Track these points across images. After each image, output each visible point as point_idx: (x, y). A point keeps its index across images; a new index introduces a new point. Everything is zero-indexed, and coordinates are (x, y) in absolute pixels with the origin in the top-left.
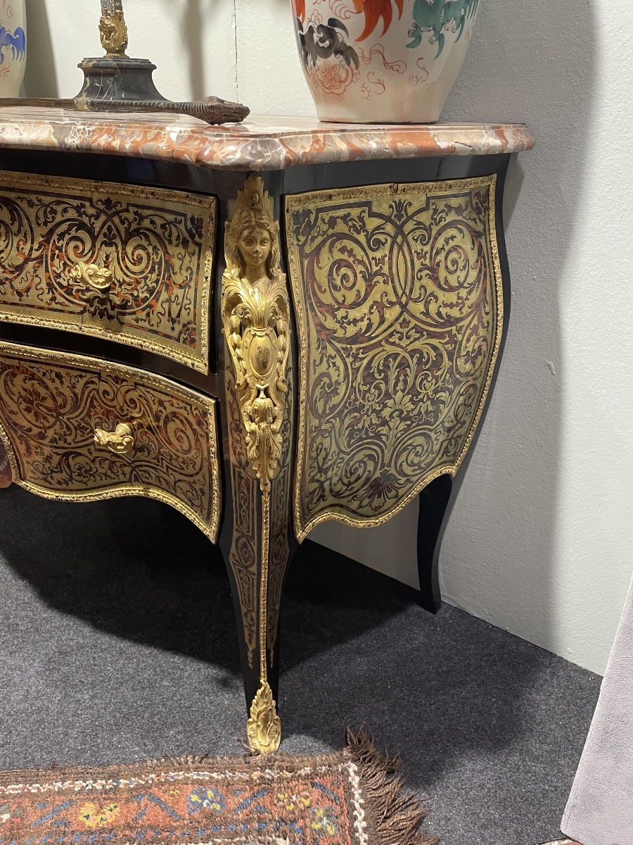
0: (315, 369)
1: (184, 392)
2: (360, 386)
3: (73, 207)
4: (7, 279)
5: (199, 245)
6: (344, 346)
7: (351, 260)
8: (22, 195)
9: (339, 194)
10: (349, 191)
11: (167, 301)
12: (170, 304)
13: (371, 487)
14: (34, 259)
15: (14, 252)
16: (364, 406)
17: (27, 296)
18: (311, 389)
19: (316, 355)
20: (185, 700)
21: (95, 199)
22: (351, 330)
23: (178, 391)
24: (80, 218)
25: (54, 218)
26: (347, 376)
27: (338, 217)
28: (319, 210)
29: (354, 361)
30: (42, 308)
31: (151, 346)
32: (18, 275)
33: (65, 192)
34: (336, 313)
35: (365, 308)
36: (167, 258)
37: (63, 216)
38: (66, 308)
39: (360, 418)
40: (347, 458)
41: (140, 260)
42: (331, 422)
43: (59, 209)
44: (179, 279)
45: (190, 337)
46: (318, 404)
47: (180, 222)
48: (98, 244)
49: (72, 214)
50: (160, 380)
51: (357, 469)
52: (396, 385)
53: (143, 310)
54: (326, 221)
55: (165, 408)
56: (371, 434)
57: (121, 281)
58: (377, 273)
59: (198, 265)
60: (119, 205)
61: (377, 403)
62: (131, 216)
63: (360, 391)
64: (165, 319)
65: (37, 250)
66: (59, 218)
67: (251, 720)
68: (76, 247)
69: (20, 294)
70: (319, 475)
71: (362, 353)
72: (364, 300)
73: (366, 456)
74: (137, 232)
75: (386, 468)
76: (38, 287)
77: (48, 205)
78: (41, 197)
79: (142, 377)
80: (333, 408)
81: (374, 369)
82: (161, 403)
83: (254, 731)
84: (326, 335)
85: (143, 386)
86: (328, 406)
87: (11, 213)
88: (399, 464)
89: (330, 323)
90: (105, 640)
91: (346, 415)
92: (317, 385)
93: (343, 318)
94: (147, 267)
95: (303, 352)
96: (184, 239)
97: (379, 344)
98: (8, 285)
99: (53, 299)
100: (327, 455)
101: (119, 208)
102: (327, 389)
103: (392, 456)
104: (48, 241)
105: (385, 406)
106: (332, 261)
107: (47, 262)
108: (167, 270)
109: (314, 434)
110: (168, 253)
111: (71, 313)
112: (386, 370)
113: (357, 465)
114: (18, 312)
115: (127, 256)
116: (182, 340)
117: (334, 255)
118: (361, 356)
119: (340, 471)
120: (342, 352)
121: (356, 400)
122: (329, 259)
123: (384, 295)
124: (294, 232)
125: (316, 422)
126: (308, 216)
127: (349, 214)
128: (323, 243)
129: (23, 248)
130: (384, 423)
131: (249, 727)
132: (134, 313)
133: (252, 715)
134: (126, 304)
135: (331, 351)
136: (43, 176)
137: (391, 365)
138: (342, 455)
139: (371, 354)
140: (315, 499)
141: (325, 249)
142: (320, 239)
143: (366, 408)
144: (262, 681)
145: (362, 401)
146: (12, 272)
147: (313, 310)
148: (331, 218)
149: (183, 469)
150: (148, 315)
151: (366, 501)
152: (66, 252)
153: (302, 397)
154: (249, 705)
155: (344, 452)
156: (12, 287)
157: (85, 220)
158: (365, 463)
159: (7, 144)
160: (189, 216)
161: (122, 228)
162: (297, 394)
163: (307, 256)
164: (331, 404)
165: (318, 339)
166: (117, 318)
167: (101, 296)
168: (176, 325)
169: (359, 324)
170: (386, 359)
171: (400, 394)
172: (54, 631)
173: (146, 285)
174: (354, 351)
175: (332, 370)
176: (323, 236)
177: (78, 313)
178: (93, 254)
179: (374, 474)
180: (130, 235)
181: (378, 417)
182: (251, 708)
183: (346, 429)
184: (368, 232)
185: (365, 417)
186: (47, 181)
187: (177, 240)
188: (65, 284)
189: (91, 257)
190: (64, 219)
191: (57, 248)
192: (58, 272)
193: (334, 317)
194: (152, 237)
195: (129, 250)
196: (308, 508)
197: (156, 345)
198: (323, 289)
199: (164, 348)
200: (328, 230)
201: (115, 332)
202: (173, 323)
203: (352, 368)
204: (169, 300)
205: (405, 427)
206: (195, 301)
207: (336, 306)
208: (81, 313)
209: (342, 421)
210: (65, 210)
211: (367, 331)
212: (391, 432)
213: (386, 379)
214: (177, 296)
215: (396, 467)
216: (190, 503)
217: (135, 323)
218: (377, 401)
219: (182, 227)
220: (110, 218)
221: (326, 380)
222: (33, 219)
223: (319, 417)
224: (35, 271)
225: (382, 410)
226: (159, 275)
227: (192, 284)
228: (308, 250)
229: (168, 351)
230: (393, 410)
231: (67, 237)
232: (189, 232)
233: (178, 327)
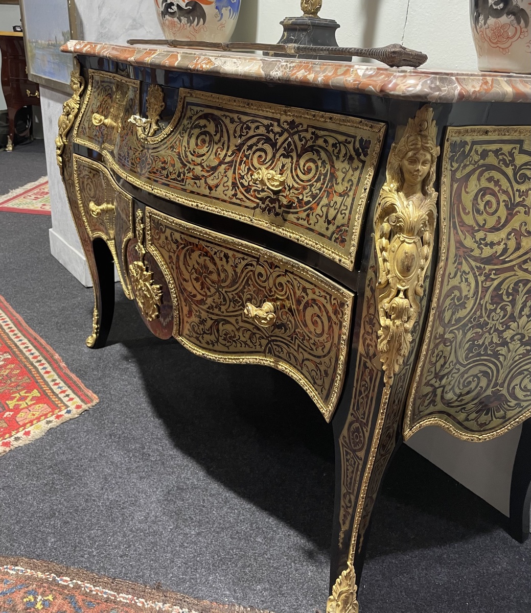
0: (449, 281)
1: (327, 283)
2: (487, 305)
3: (264, 126)
4: (203, 176)
5: (364, 162)
6: (478, 265)
7: (496, 189)
8: (227, 114)
9: (495, 131)
10: (504, 129)
11: (326, 205)
12: (328, 209)
13: (481, 403)
14: (226, 163)
15: (213, 156)
16: (488, 324)
17: (216, 190)
18: (442, 299)
19: (451, 268)
20: (274, 560)
21: (282, 121)
22: (487, 252)
23: (322, 281)
24: (267, 134)
25: (247, 133)
26: (476, 292)
27: (490, 151)
28: (474, 143)
29: (486, 280)
30: (225, 201)
31: (306, 241)
32: (212, 174)
33: (260, 113)
34: (475, 234)
35: (503, 234)
36: (332, 171)
37: (255, 132)
38: (243, 203)
39: (482, 335)
40: (462, 369)
41: (309, 170)
42: (454, 333)
43: (253, 126)
44: (340, 188)
45: (342, 237)
46: (446, 314)
47: (349, 143)
48: (278, 155)
49: (262, 130)
50: (308, 270)
51: (470, 383)
52: (522, 310)
53: (305, 211)
54: (479, 153)
55: (307, 295)
56: (489, 352)
57: (291, 186)
58: (519, 204)
59: (359, 179)
60: (301, 126)
61: (501, 323)
62: (308, 135)
63: (486, 309)
64: (321, 220)
65: (229, 156)
66: (251, 133)
67: (331, 597)
68: (260, 157)
69: (210, 189)
70: (434, 380)
71: (495, 274)
72: (504, 226)
73: (481, 372)
74: (311, 149)
75: (498, 387)
76: (225, 185)
77: (245, 123)
78: (241, 116)
79: (293, 266)
80: (459, 320)
81: (503, 291)
82: (304, 290)
83: (333, 608)
84: (464, 252)
85: (292, 273)
86: (454, 318)
87: (216, 126)
88: (512, 386)
89: (469, 242)
90: (215, 487)
91: (470, 329)
92: (448, 296)
93: (481, 239)
94: (314, 177)
95: (442, 264)
96: (351, 156)
97: (511, 269)
98: (203, 181)
99: (235, 195)
100: (445, 363)
101: (300, 128)
102: (456, 301)
103: (506, 377)
104: (239, 150)
105: (508, 328)
106: (478, 188)
107: (235, 166)
108: (331, 180)
109: (438, 341)
110: (334, 167)
111: (246, 207)
112: (515, 293)
113: (470, 379)
114: (206, 202)
115: (299, 167)
116: (333, 239)
117: (481, 183)
118: (492, 276)
119: (454, 381)
120: (476, 270)
121: (481, 316)
122: (476, 186)
123: (523, 224)
124: (449, 159)
125: (440, 330)
126: (464, 147)
127: (501, 149)
128: (474, 171)
129: (219, 154)
130: (505, 343)
131: (329, 604)
132: (297, 213)
133: (334, 593)
134: (291, 205)
135: (465, 267)
136: (246, 100)
137: (520, 289)
138: (458, 366)
139: (503, 276)
140: (427, 402)
141: (474, 178)
142: (471, 168)
143: (489, 326)
144: (348, 563)
145: (486, 319)
146: (208, 171)
147: (455, 228)
148: (484, 150)
149: (312, 349)
150: (308, 215)
151: (473, 416)
152: (252, 159)
153: (434, 305)
154: (333, 582)
155: (461, 364)
156: (206, 182)
157: (271, 136)
158: (479, 379)
159: (226, 74)
160: (358, 138)
161: (299, 145)
162: (430, 301)
163: (457, 180)
164: (458, 315)
165: (456, 255)
166: (282, 215)
167: (272, 196)
168: (331, 226)
169: (495, 247)
170: (516, 284)
171: (524, 319)
172: (176, 468)
173: (311, 191)
174: (487, 271)
175: (463, 285)
176: (474, 165)
177: (252, 208)
178: (272, 163)
179: (485, 391)
180: (305, 150)
181: (499, 337)
182: (334, 587)
183: (467, 342)
184: (516, 167)
185: (487, 334)
186: (248, 105)
187: (344, 157)
188: (246, 184)
189: (271, 165)
190: (255, 134)
191: (245, 156)
192: (243, 174)
193: (474, 237)
194: (323, 154)
195: (302, 162)
196: (418, 409)
197: (310, 240)
198: (467, 211)
199: (317, 244)
200: (479, 161)
201: (278, 226)
202: (328, 224)
203: (482, 287)
204: (328, 205)
205: (525, 351)
206: (351, 208)
207: (477, 228)
208: (254, 208)
209: (465, 334)
210: (257, 128)
211: (502, 255)
212: (510, 354)
213: (513, 303)
214: (336, 202)
215: (508, 389)
216: (312, 382)
217: (295, 221)
218: (501, 321)
219: (351, 147)
220: (291, 135)
221: (457, 293)
222: (231, 132)
223: (445, 326)
224: (225, 172)
225: (504, 331)
226: (323, 184)
227: (351, 194)
228: (458, 175)
229: (320, 247)
230: (515, 333)
231: (254, 148)
232: (356, 151)
233: (332, 228)
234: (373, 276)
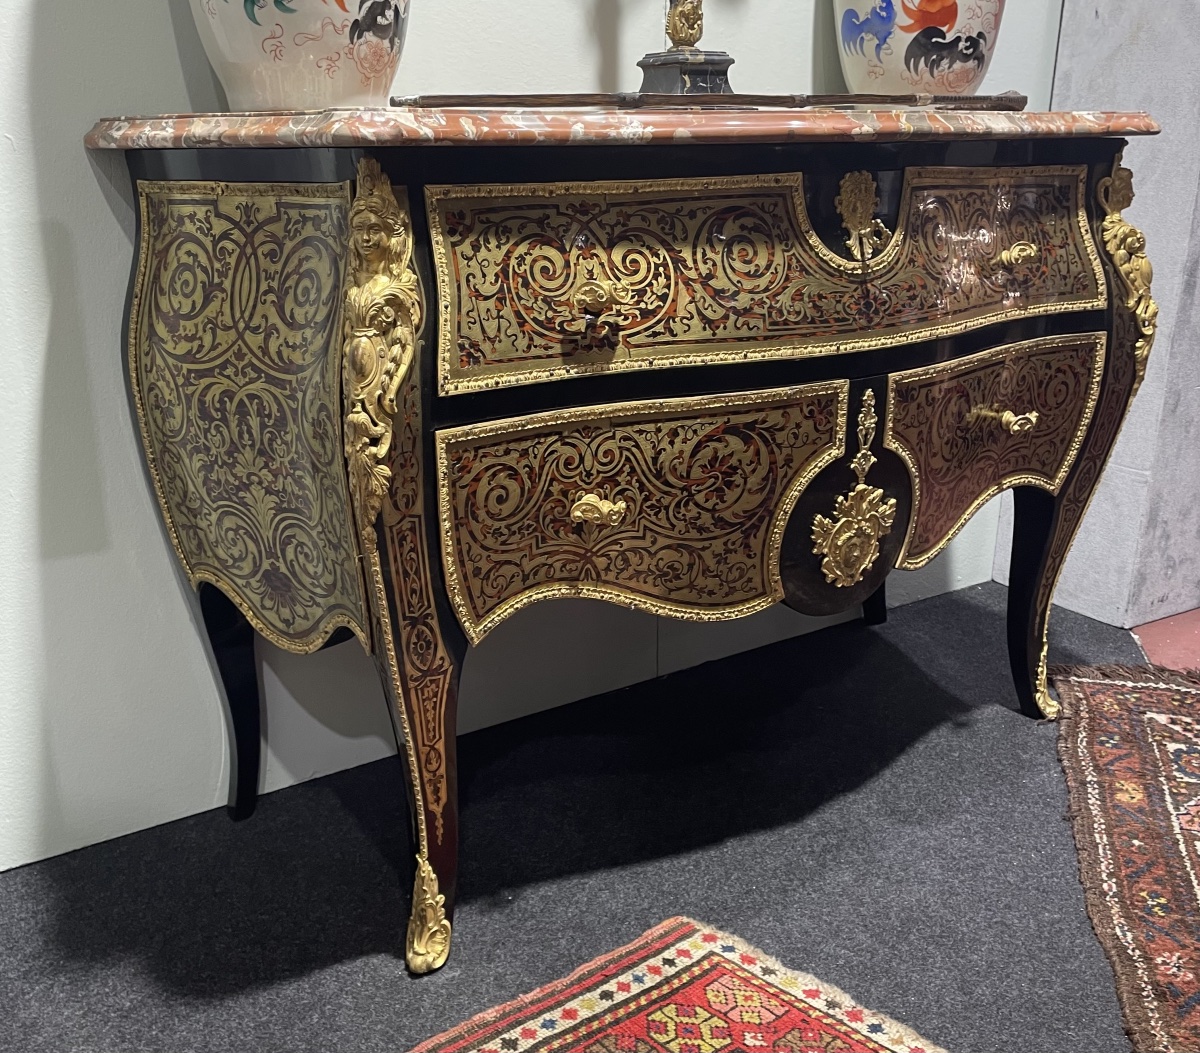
1: (1076, 339)
3: (979, 197)
5: (1068, 208)
8: (951, 191)
12: (1058, 264)
17: (972, 297)
21: (990, 188)
24: (981, 209)
25: (969, 211)
30: (981, 306)
36: (1041, 228)
38: (994, 300)
43: (971, 200)
44: (1057, 241)
47: (1049, 194)
48: (994, 229)
50: (1056, 339)
53: (1039, 277)
55: (1050, 368)
59: (1070, 225)
60: (1004, 188)
62: (1011, 198)
64: (1057, 279)
65: (965, 248)
66: (972, 210)
68: (984, 236)
69: (966, 298)
74: (1017, 212)
76: (976, 285)
77: (966, 199)
78: (963, 191)
82: (1048, 365)
85: (1035, 355)
87: (945, 212)
96: (1053, 206)
99: (986, 293)
101: (1004, 191)
108: (1044, 237)
110: (1041, 223)
111: (997, 302)
114: (970, 317)
116: (1075, 291)
132: (1034, 283)
134: (1027, 278)
149: (1049, 428)
150: (1044, 280)
152: (979, 244)
156: (962, 291)
157: (985, 208)
160: (1056, 186)
166: (1025, 294)
167: (1009, 277)
168: (1068, 279)
180: (1012, 215)
187: (1047, 210)
188: (987, 275)
192: (981, 265)
194: (1026, 213)
195: (1013, 229)
197: (1057, 305)
199: (1063, 305)
201: (1026, 308)
202: (1065, 279)
204: (1056, 262)
206: (1079, 254)
210: (975, 202)
214: (1061, 255)
217: (1036, 292)
219: (1050, 197)
222: (958, 215)
229: (1067, 306)
232: (1057, 199)
233: (1070, 281)
234: (1119, 302)
